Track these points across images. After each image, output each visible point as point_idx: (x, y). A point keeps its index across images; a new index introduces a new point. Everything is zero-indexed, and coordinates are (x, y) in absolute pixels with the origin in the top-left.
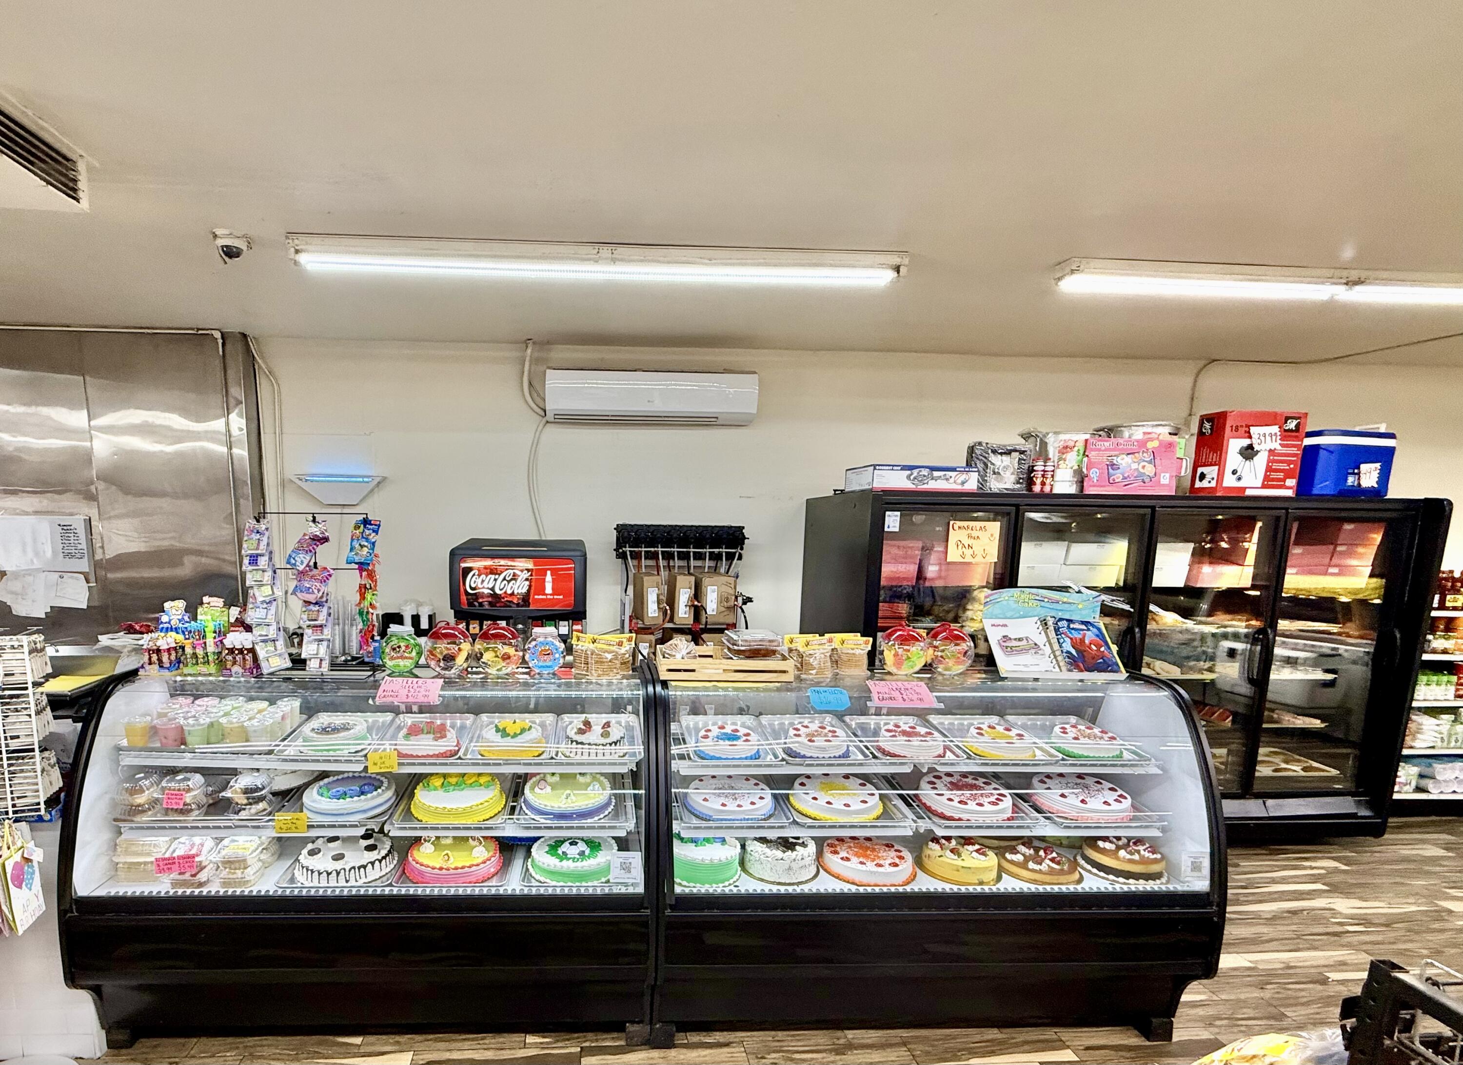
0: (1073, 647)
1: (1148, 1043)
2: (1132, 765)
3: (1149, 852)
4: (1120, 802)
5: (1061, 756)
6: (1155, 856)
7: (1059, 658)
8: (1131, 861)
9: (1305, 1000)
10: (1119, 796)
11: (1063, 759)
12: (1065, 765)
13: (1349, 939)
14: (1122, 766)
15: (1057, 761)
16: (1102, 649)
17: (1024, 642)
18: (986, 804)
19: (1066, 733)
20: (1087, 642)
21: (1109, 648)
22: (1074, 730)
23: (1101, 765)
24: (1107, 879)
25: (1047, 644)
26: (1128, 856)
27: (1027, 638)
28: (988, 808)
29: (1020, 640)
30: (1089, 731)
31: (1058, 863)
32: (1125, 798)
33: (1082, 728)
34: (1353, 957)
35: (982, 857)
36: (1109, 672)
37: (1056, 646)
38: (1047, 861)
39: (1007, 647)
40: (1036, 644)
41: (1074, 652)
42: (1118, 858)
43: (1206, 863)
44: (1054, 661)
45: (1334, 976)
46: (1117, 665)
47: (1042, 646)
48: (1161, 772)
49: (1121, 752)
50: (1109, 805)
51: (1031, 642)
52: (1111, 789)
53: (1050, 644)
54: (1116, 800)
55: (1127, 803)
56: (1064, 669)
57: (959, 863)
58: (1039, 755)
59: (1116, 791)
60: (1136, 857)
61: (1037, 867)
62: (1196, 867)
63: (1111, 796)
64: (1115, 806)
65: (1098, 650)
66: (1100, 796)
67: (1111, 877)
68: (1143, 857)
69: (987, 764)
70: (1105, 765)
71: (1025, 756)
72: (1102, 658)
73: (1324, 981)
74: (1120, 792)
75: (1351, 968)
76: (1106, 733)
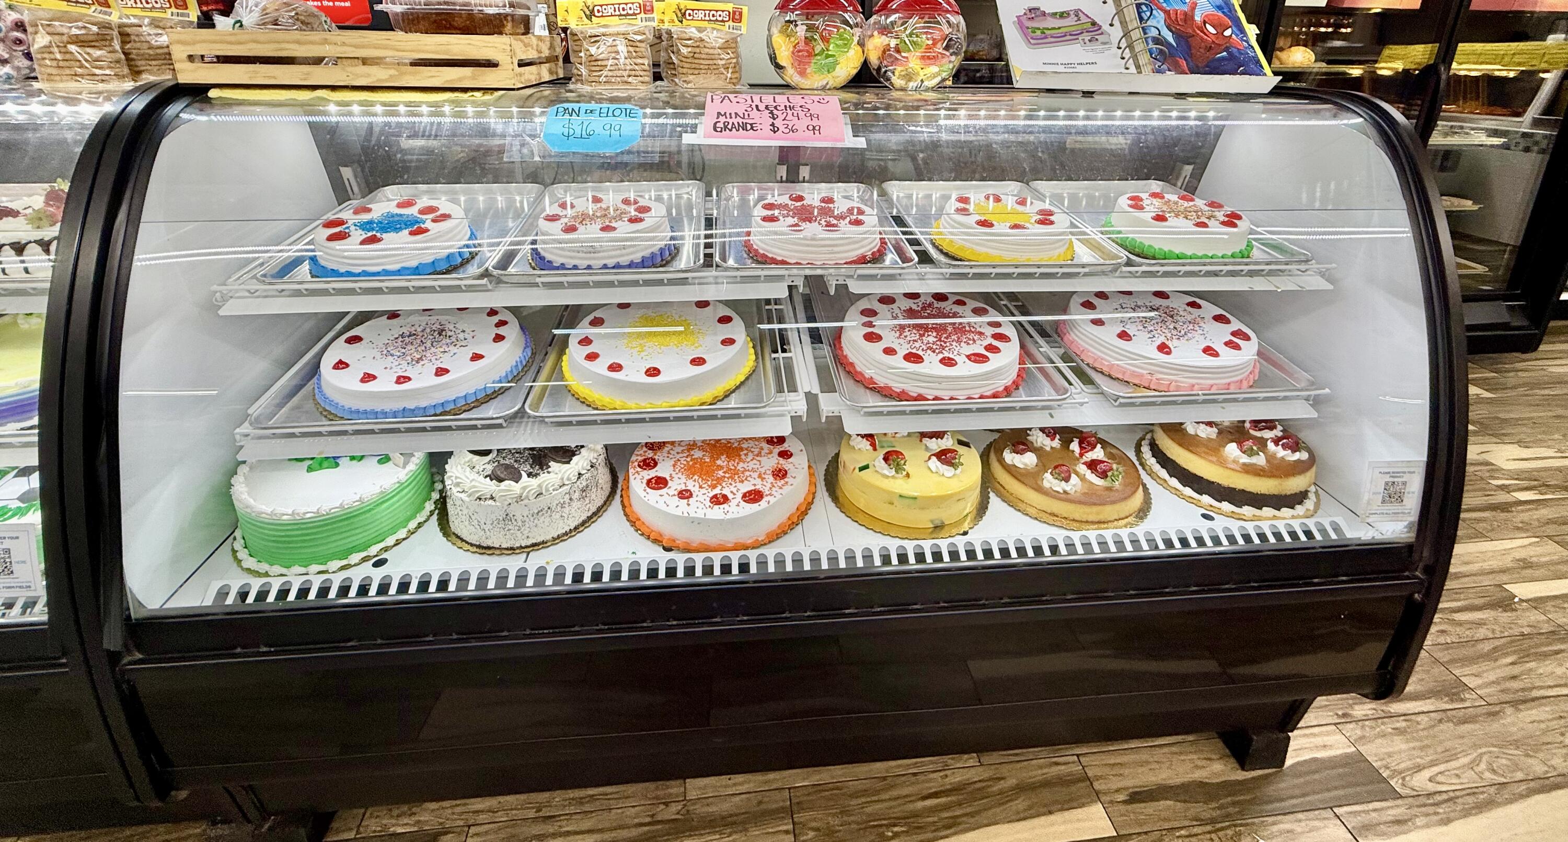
0: (1169, 28)
1: (1241, 775)
2: (1271, 273)
3: (1285, 447)
4: (1237, 347)
5: (1124, 254)
6: (1297, 456)
7: (1139, 47)
8: (1249, 470)
9: (1487, 647)
10: (1234, 334)
11: (1129, 263)
12: (1133, 275)
13: (1525, 516)
14: (1251, 274)
15: (1116, 268)
16: (1228, 33)
17: (1071, 21)
18: (960, 360)
19: (1141, 208)
20: (1198, 18)
21: (1242, 31)
22: (1157, 202)
23: (1209, 274)
24: (1198, 504)
25: (1116, 22)
26: (1245, 459)
27: (1077, 13)
28: (965, 368)
29: (1063, 15)
30: (1186, 204)
31: (1104, 475)
32: (1247, 338)
33: (1174, 198)
34: (1539, 550)
35: (948, 471)
36: (1242, 73)
37: (1134, 23)
38: (1082, 469)
39: (1034, 30)
40: (1094, 24)
41: (1170, 37)
42: (1222, 463)
43: (1415, 485)
44: (1127, 54)
45: (1523, 590)
46: (1258, 62)
47: (1106, 27)
48: (1331, 287)
49: (1249, 246)
50: (1216, 354)
51: (1084, 19)
52: (1219, 318)
53: (1123, 23)
54: (1228, 344)
55: (1249, 349)
56: (1147, 69)
57: (899, 485)
58: (1085, 255)
59: (1228, 322)
60: (1260, 460)
61: (1059, 486)
62: (1393, 495)
63: (1219, 335)
64: (1228, 357)
65: (1220, 33)
66: (1197, 335)
67: (1206, 499)
68: (1270, 458)
69: (964, 276)
70: (1215, 274)
71: (1051, 256)
72: (1226, 49)
73: (1506, 603)
74: (1236, 325)
75: (1538, 573)
76: (1220, 206)
